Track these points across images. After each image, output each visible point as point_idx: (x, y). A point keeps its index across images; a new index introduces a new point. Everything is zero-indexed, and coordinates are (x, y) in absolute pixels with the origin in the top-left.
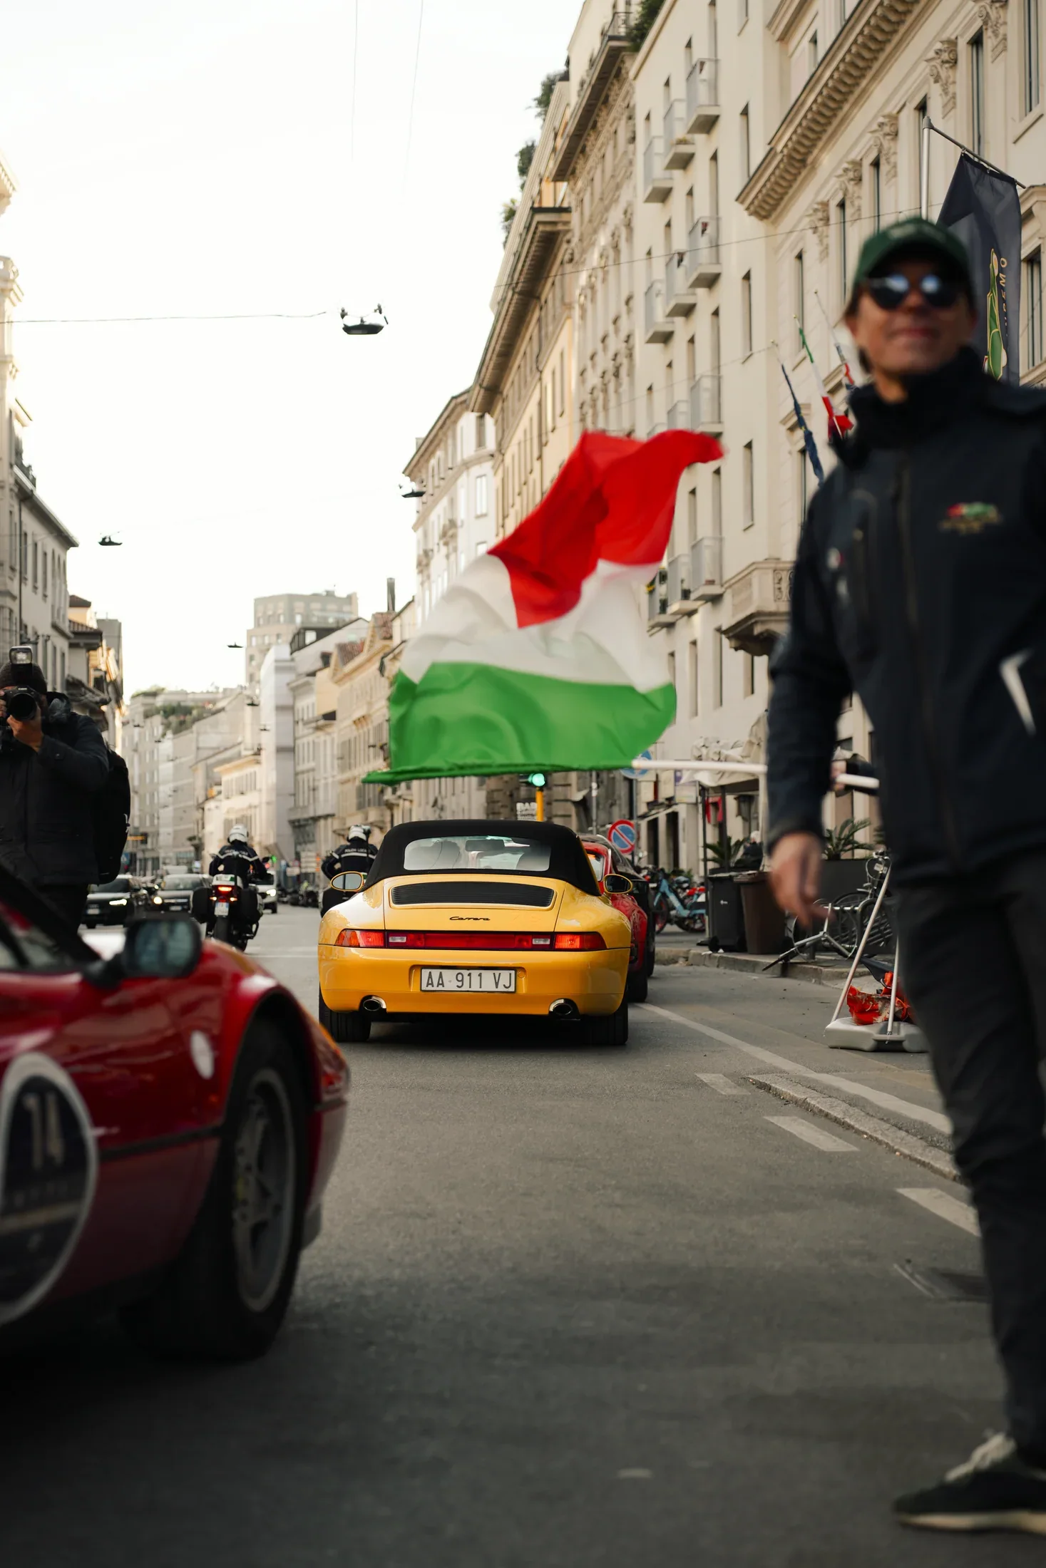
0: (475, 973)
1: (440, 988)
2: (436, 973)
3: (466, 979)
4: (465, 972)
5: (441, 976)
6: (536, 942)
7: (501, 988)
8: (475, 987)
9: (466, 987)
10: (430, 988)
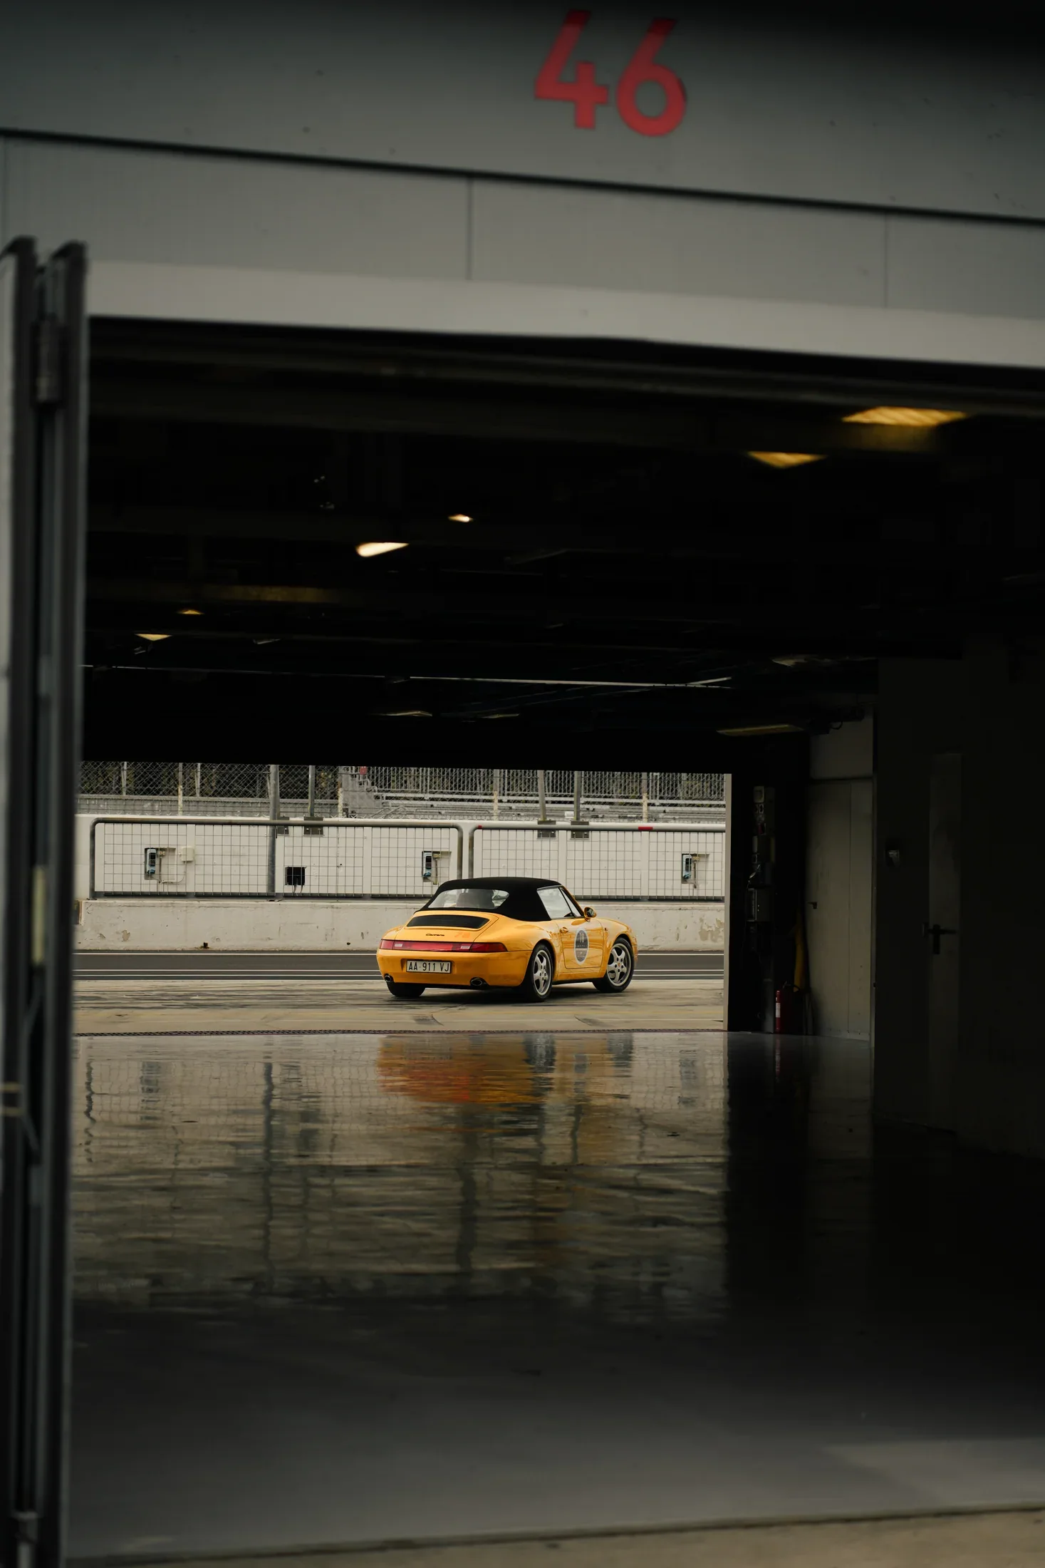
0: (432, 963)
1: (415, 970)
2: (413, 963)
3: (428, 966)
4: (427, 963)
5: (416, 965)
6: (463, 947)
7: (444, 971)
8: (432, 971)
9: (427, 971)
10: (411, 970)
